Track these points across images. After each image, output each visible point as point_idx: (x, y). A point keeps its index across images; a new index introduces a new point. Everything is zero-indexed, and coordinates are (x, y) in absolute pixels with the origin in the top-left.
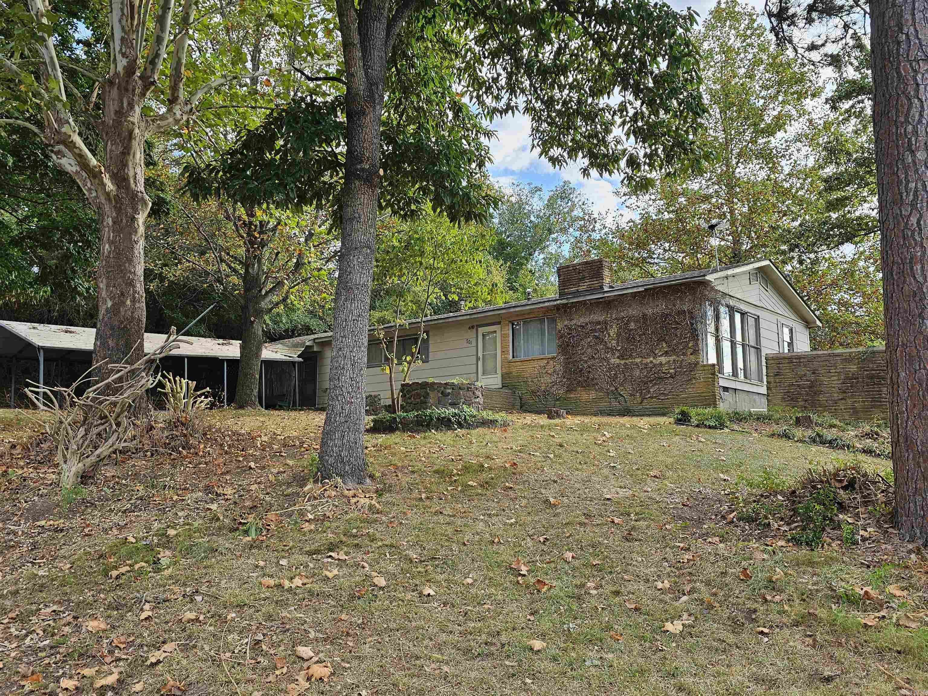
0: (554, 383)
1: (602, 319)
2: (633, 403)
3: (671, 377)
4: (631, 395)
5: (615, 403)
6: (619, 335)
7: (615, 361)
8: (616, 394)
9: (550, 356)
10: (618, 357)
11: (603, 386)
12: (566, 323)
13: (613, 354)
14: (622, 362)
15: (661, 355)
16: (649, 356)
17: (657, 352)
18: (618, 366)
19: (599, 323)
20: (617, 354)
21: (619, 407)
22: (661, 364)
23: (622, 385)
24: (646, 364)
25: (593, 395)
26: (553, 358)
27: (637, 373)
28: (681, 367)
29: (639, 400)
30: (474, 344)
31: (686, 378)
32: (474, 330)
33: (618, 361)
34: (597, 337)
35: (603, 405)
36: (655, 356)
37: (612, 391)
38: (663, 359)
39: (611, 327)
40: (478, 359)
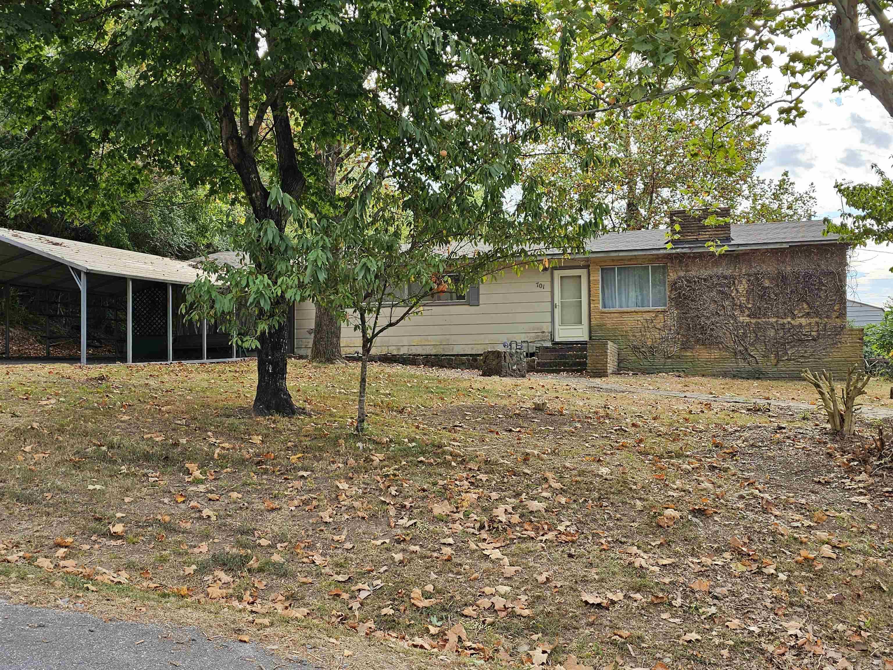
0: (664, 339)
1: (728, 272)
2: (764, 365)
3: (814, 340)
4: (764, 356)
5: (742, 364)
6: (749, 292)
7: (743, 319)
8: (745, 354)
9: (660, 308)
10: (749, 316)
11: (728, 345)
12: (682, 274)
13: (742, 312)
14: (753, 321)
15: (802, 317)
16: (785, 316)
17: (796, 312)
18: (748, 324)
19: (725, 278)
20: (747, 312)
21: (748, 368)
22: (801, 326)
23: (752, 345)
24: (783, 325)
25: (716, 354)
26: (664, 311)
27: (771, 333)
28: (825, 330)
29: (774, 362)
30: (548, 288)
31: (830, 341)
32: (549, 272)
33: (748, 319)
34: (723, 293)
35: (730, 365)
36: (794, 317)
37: (740, 351)
38: (803, 321)
39: (740, 282)
40: (553, 306)
